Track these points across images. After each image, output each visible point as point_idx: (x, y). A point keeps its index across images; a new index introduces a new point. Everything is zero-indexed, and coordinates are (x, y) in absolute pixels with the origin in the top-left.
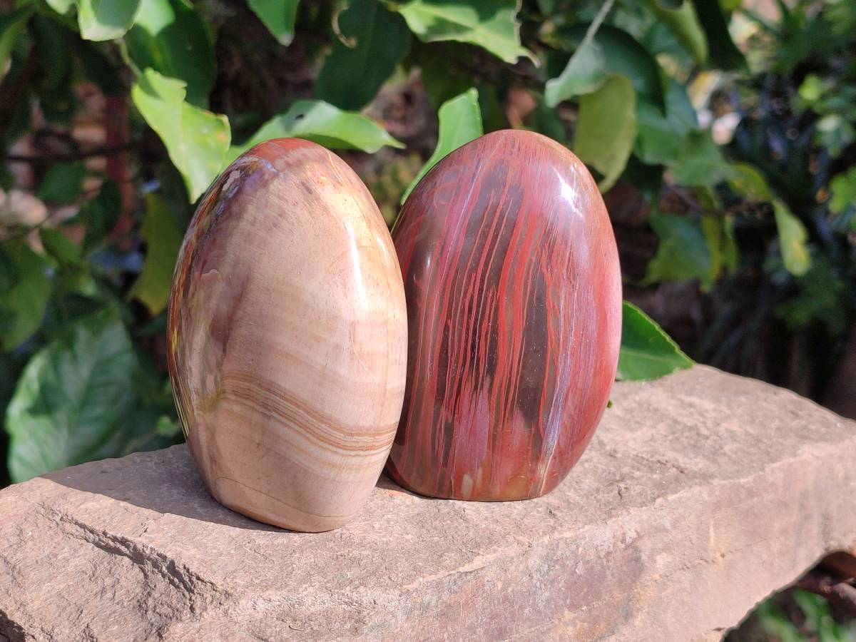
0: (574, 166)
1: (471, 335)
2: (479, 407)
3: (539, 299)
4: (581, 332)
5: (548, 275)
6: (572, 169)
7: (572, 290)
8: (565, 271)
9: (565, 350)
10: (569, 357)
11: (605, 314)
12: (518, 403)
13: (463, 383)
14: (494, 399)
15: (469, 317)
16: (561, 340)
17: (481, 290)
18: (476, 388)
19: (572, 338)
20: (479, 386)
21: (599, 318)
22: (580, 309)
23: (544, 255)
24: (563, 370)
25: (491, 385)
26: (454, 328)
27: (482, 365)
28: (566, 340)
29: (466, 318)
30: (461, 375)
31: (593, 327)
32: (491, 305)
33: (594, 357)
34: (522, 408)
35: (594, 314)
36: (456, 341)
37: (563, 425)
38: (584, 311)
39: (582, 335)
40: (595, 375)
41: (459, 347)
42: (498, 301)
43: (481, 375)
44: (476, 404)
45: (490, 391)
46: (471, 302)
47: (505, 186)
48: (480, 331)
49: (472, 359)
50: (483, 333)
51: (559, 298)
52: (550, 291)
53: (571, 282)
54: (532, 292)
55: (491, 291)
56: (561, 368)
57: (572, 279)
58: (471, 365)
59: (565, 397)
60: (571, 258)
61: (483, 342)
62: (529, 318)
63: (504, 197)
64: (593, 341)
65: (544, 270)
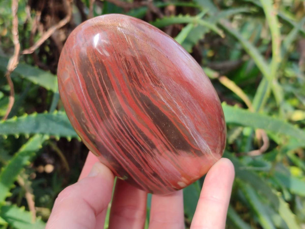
0: (119, 27)
1: (131, 140)
3: (149, 105)
4: (182, 101)
5: (144, 92)
6: (119, 29)
7: (162, 89)
8: (151, 84)
9: (180, 114)
10: (184, 115)
11: (188, 83)
12: (176, 148)
13: (145, 158)
15: (124, 134)
16: (175, 112)
17: (119, 120)
18: (152, 157)
19: (179, 107)
20: (153, 155)
21: (186, 88)
22: (173, 93)
23: (135, 85)
24: (186, 123)
25: (158, 151)
26: (121, 141)
27: (147, 147)
28: (177, 110)
29: (123, 135)
30: (141, 155)
31: (186, 94)
32: (129, 123)
33: (197, 104)
35: (182, 89)
36: (127, 145)
37: (205, 139)
38: (175, 92)
39: (183, 102)
40: (204, 110)
41: (130, 147)
42: (131, 119)
43: (150, 151)
46: (119, 127)
47: (91, 66)
48: (133, 135)
49: (140, 148)
50: (136, 136)
51: (159, 97)
52: (151, 98)
53: (159, 86)
54: (143, 105)
55: (124, 117)
56: (184, 123)
57: (158, 84)
58: (142, 150)
59: (196, 130)
60: (150, 75)
61: (139, 139)
62: (151, 116)
63: (95, 72)
64: (191, 99)
65: (141, 91)
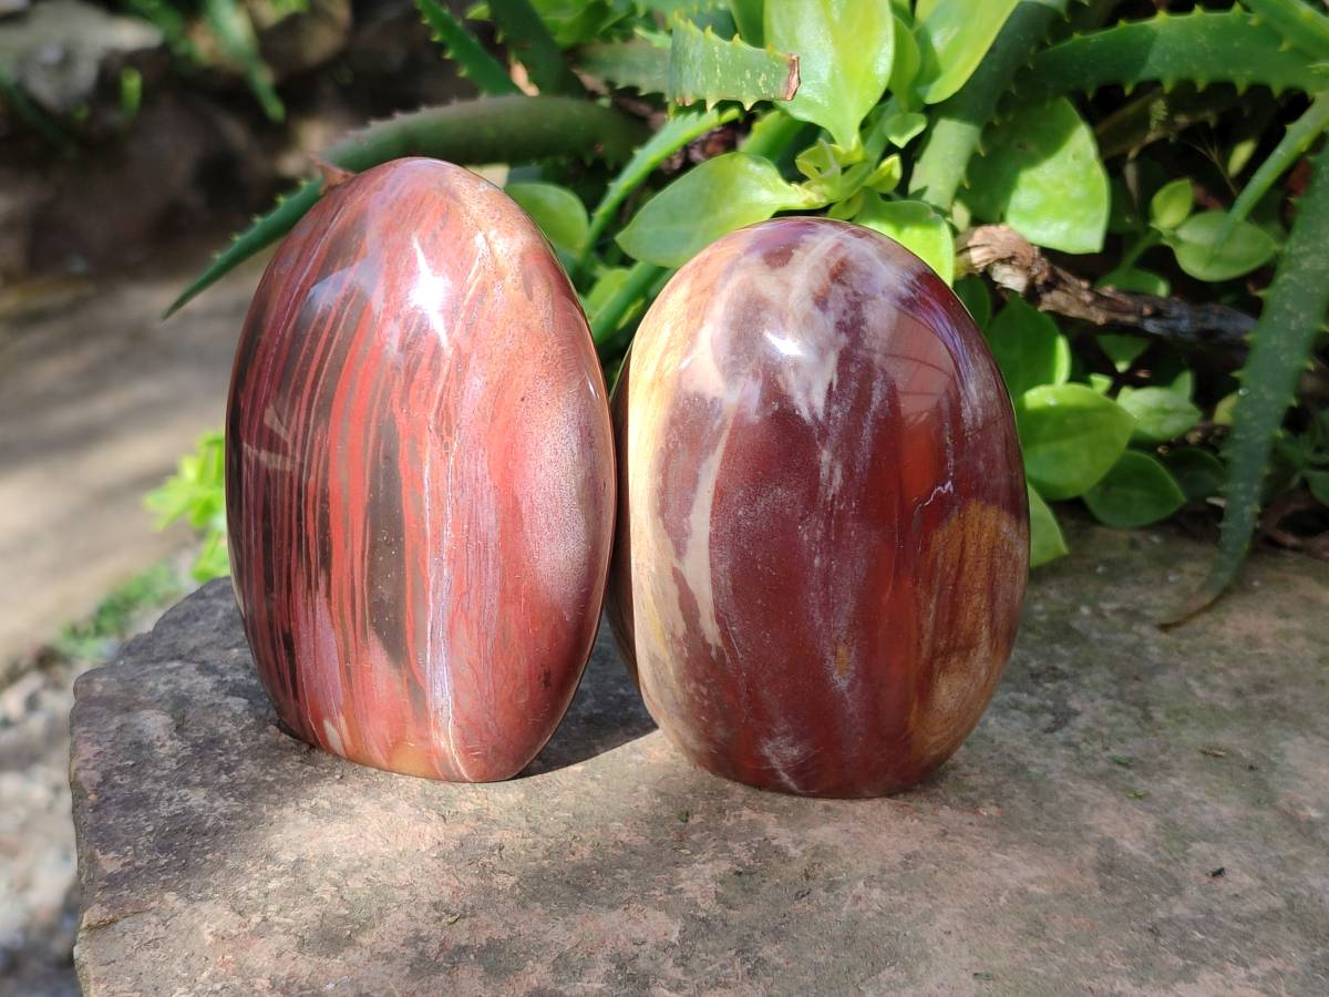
1: (295, 497)
2: (318, 617)
3: (387, 457)
4: (466, 526)
5: (401, 419)
7: (444, 452)
8: (431, 417)
9: (438, 550)
10: (445, 564)
11: (516, 500)
12: (371, 623)
13: (293, 573)
14: (335, 608)
16: (428, 532)
17: (306, 425)
18: (309, 586)
19: (448, 533)
20: (313, 583)
21: (500, 506)
22: (461, 486)
23: (396, 384)
24: (437, 585)
25: (328, 585)
27: (312, 552)
28: (438, 534)
30: (289, 559)
31: (489, 520)
32: (320, 455)
33: (498, 573)
34: (379, 632)
35: (489, 501)
36: (278, 503)
37: (455, 674)
38: (468, 490)
39: (468, 530)
40: (503, 602)
41: (283, 513)
42: (328, 451)
43: (313, 567)
44: (314, 610)
45: (328, 595)
48: (307, 492)
49: (300, 536)
50: (310, 499)
51: (420, 462)
52: (404, 446)
53: (443, 438)
54: (377, 444)
55: (319, 430)
56: (432, 580)
57: (444, 433)
58: (299, 547)
59: (447, 629)
60: (445, 396)
61: (310, 514)
62: (374, 488)
64: (492, 545)
65: (396, 409)
